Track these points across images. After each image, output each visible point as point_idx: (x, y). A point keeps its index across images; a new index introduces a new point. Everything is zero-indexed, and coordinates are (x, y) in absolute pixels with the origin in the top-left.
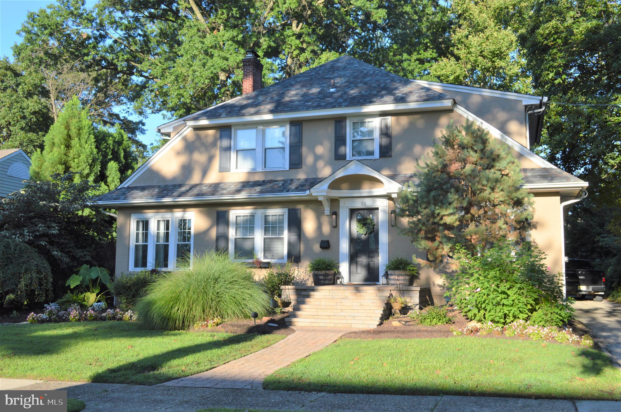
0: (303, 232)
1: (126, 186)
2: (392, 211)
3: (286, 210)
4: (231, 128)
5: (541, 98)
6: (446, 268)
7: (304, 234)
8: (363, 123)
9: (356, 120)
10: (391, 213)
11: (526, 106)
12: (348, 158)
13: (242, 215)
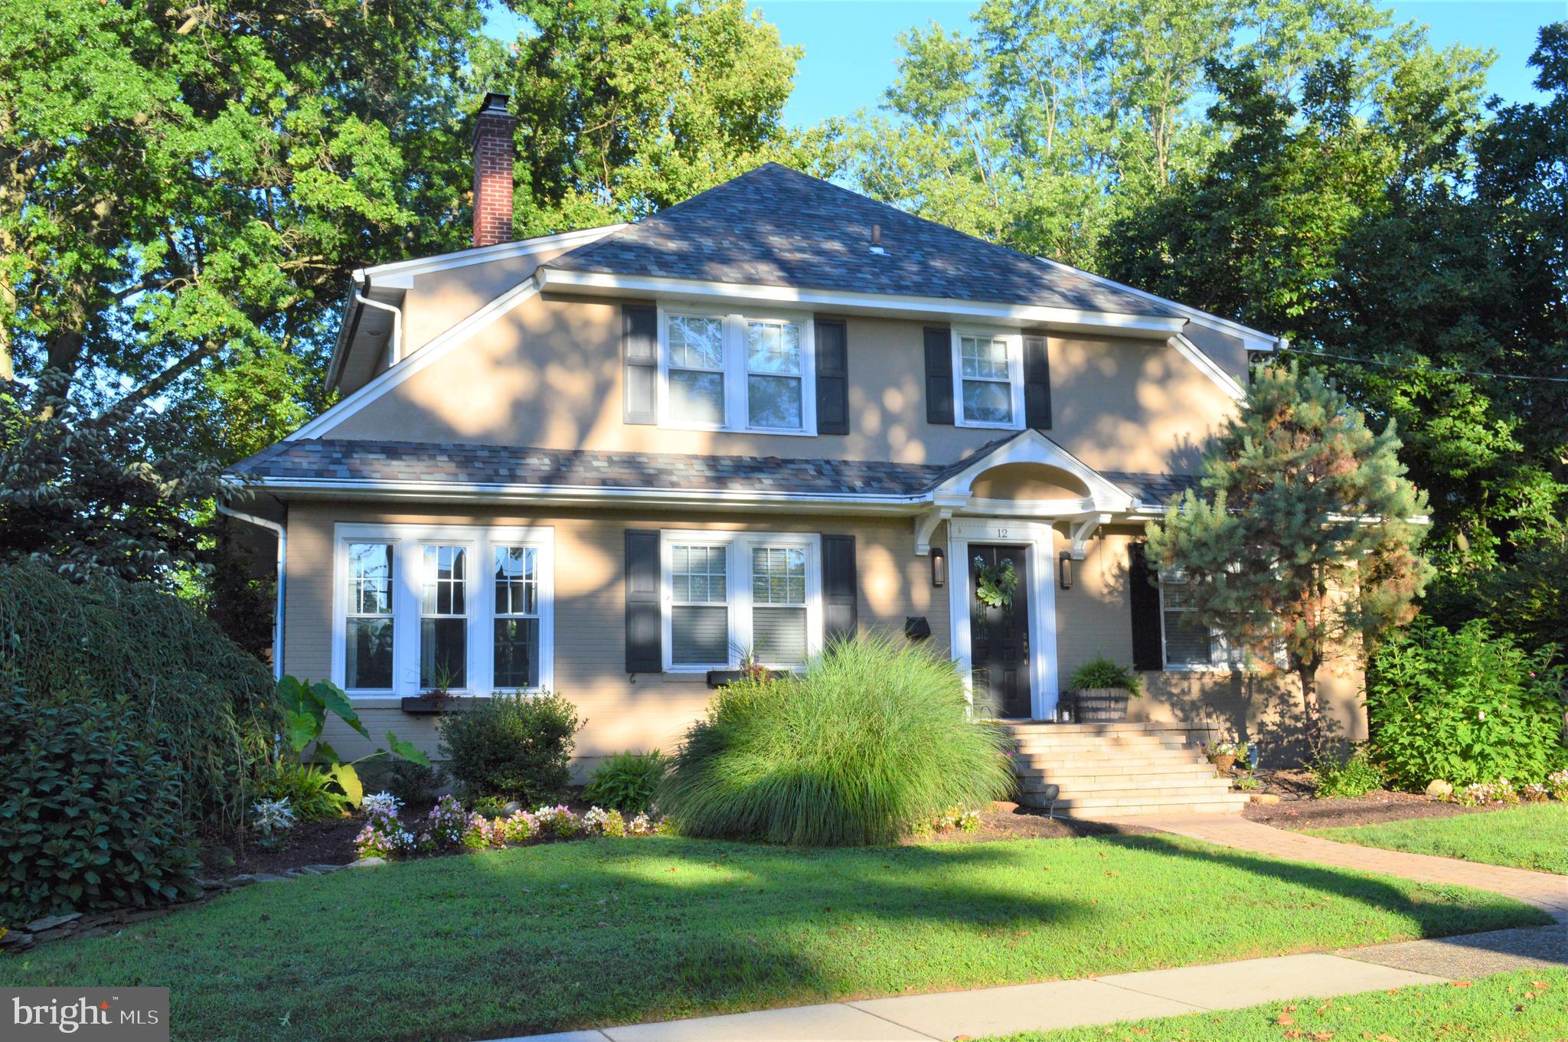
0: (863, 594)
1: (314, 437)
2: (1061, 554)
3: (815, 539)
4: (655, 308)
5: (1276, 340)
6: (1171, 685)
7: (865, 600)
8: (985, 342)
9: (970, 333)
10: (1061, 560)
11: (1250, 352)
12: (958, 423)
13: (689, 545)
